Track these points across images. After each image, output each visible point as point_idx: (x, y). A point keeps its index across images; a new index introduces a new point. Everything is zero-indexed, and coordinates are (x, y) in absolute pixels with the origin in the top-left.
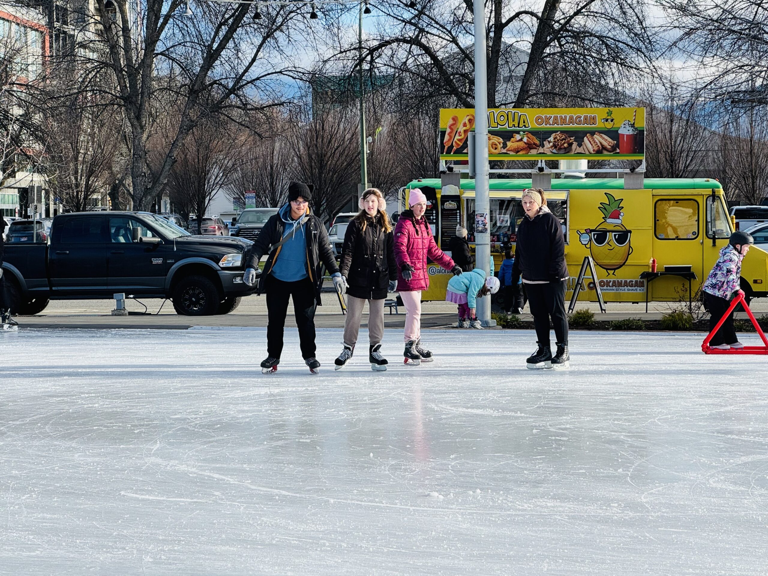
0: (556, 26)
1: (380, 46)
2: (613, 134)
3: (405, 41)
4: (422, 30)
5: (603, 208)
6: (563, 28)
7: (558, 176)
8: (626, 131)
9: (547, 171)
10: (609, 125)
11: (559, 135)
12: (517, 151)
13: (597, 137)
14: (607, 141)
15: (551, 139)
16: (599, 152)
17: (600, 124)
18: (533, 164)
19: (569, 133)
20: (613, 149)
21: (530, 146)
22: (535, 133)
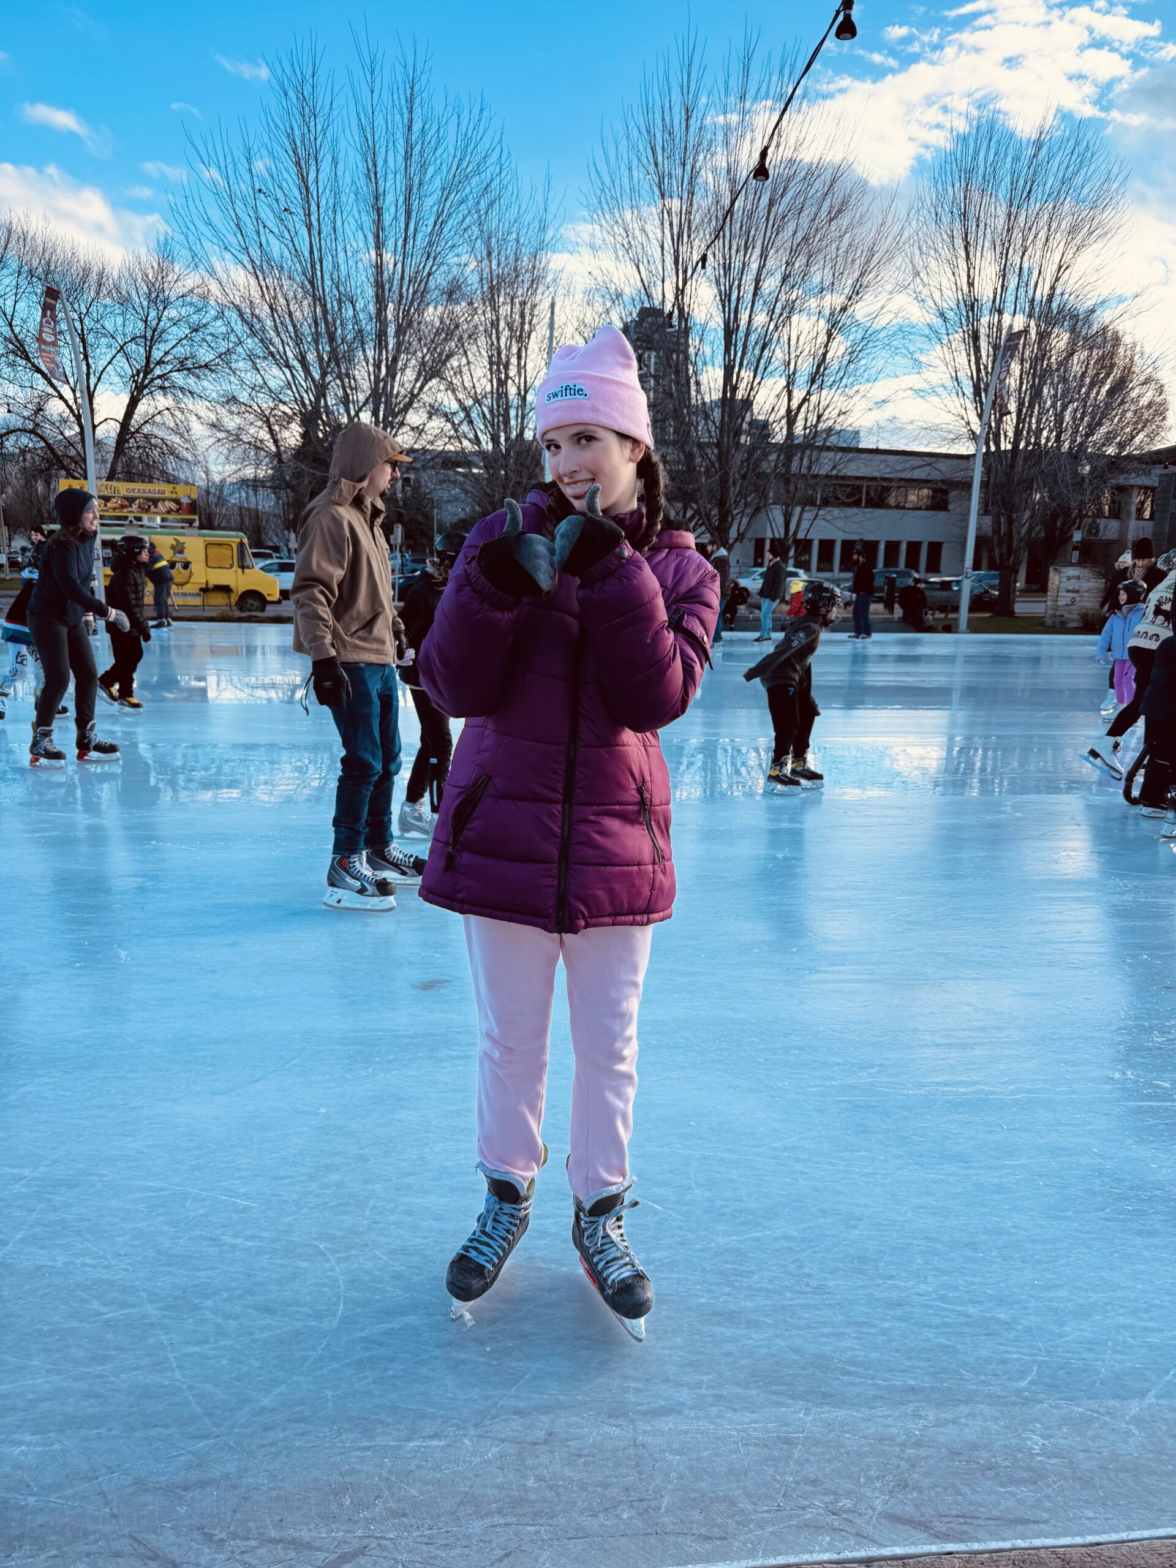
0: (132, 429)
1: (7, 433)
2: (177, 501)
3: (25, 431)
4: (37, 425)
5: (173, 547)
6: (137, 431)
7: (142, 526)
9: (135, 522)
10: (174, 496)
11: (142, 501)
12: (114, 509)
13: (166, 503)
14: (174, 506)
15: (137, 502)
16: (168, 512)
17: (168, 495)
18: (126, 518)
19: (148, 499)
20: (177, 511)
21: (123, 507)
22: (125, 498)
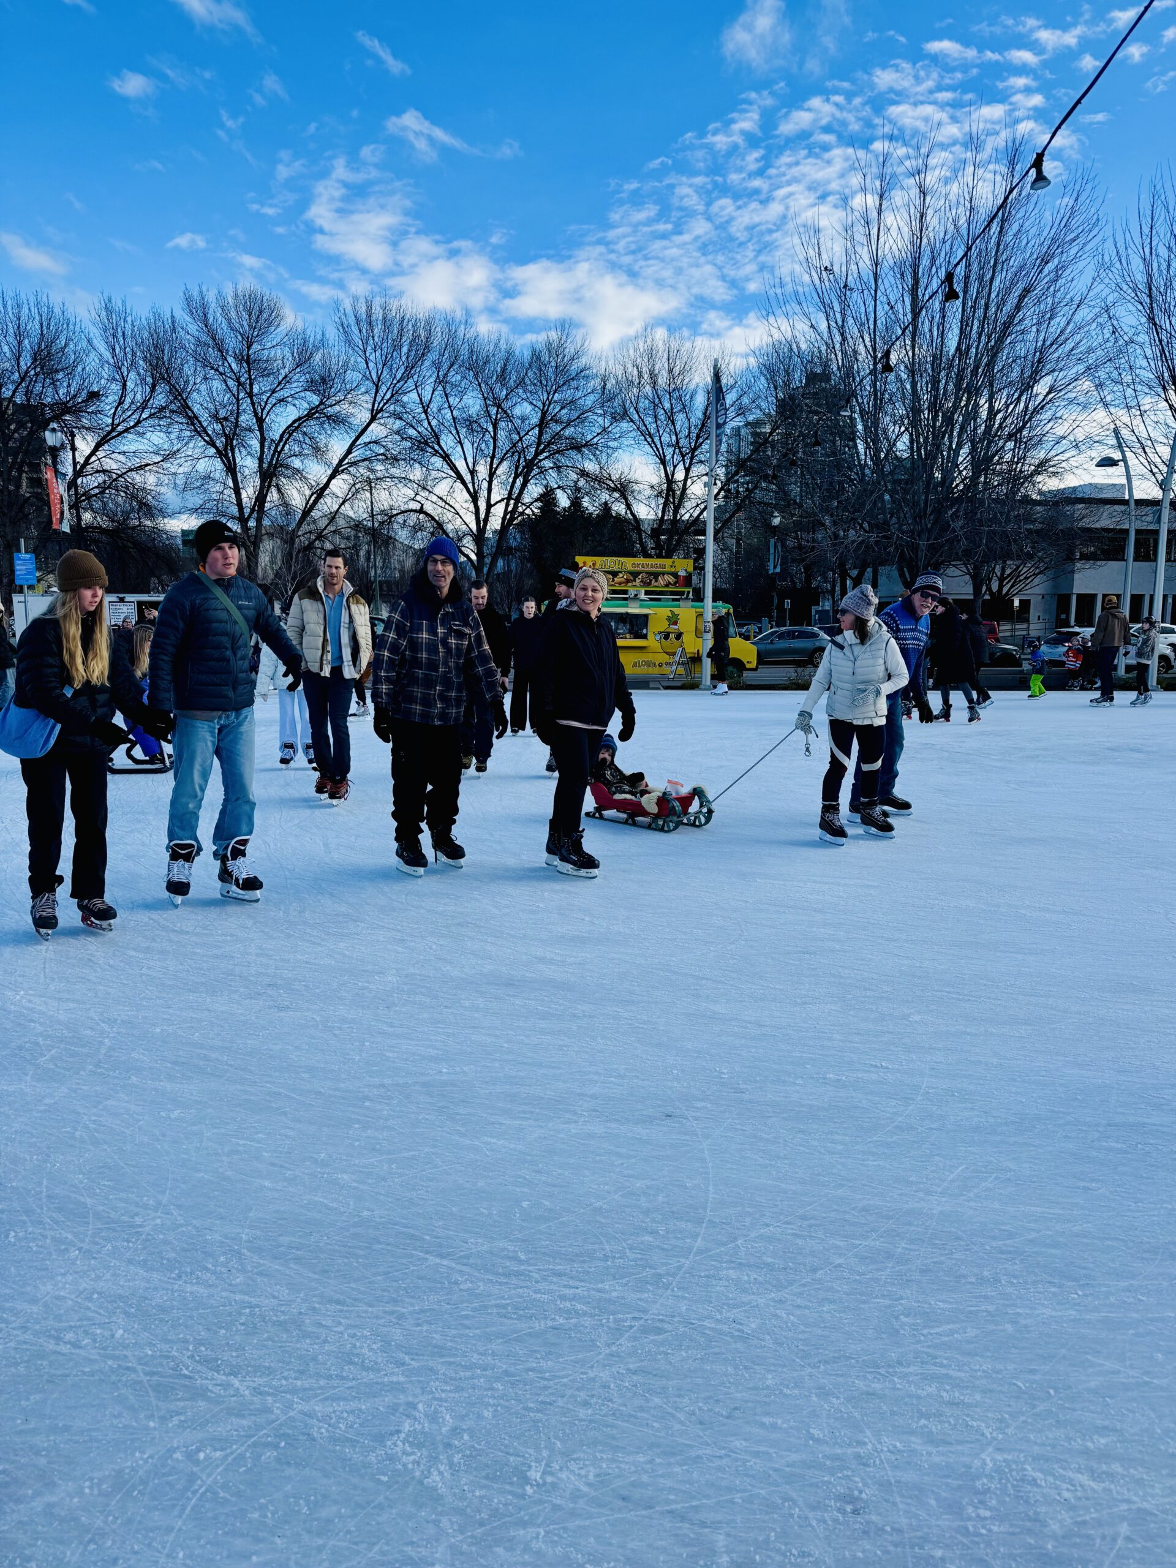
2: (675, 575)
5: (669, 619)
8: (682, 573)
10: (673, 570)
11: (644, 575)
12: (620, 584)
13: (666, 576)
14: (671, 579)
15: (640, 577)
17: (667, 569)
19: (650, 574)
20: (675, 583)
21: (628, 581)
22: (631, 573)
